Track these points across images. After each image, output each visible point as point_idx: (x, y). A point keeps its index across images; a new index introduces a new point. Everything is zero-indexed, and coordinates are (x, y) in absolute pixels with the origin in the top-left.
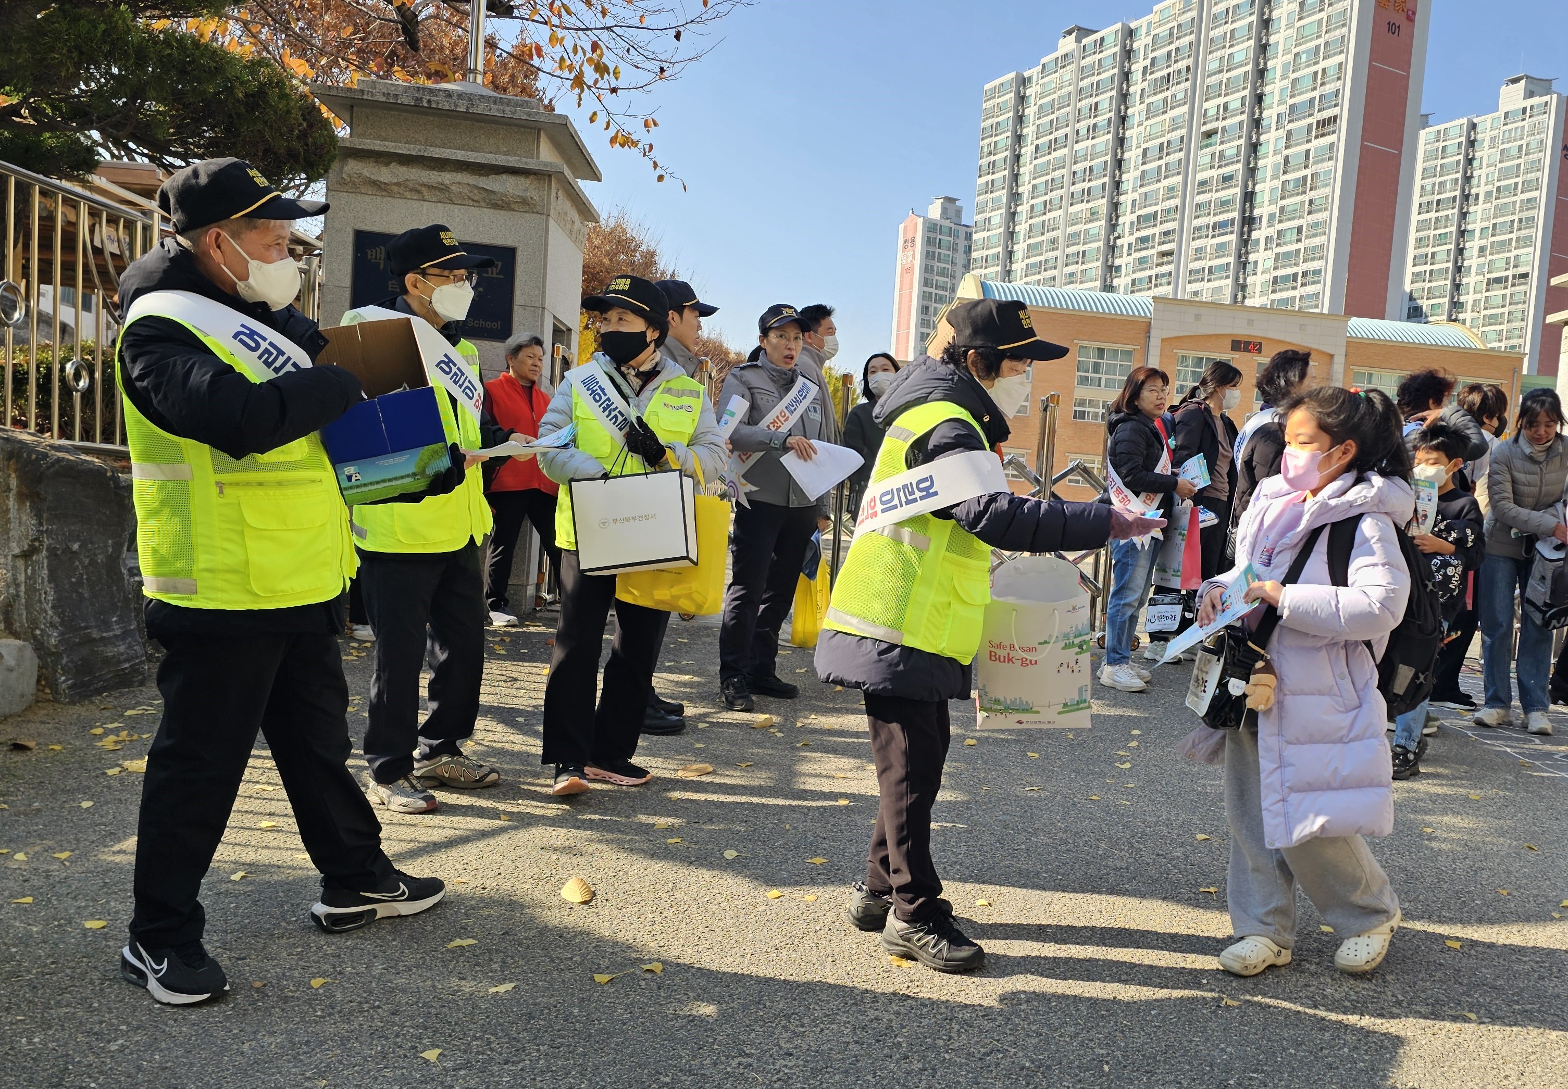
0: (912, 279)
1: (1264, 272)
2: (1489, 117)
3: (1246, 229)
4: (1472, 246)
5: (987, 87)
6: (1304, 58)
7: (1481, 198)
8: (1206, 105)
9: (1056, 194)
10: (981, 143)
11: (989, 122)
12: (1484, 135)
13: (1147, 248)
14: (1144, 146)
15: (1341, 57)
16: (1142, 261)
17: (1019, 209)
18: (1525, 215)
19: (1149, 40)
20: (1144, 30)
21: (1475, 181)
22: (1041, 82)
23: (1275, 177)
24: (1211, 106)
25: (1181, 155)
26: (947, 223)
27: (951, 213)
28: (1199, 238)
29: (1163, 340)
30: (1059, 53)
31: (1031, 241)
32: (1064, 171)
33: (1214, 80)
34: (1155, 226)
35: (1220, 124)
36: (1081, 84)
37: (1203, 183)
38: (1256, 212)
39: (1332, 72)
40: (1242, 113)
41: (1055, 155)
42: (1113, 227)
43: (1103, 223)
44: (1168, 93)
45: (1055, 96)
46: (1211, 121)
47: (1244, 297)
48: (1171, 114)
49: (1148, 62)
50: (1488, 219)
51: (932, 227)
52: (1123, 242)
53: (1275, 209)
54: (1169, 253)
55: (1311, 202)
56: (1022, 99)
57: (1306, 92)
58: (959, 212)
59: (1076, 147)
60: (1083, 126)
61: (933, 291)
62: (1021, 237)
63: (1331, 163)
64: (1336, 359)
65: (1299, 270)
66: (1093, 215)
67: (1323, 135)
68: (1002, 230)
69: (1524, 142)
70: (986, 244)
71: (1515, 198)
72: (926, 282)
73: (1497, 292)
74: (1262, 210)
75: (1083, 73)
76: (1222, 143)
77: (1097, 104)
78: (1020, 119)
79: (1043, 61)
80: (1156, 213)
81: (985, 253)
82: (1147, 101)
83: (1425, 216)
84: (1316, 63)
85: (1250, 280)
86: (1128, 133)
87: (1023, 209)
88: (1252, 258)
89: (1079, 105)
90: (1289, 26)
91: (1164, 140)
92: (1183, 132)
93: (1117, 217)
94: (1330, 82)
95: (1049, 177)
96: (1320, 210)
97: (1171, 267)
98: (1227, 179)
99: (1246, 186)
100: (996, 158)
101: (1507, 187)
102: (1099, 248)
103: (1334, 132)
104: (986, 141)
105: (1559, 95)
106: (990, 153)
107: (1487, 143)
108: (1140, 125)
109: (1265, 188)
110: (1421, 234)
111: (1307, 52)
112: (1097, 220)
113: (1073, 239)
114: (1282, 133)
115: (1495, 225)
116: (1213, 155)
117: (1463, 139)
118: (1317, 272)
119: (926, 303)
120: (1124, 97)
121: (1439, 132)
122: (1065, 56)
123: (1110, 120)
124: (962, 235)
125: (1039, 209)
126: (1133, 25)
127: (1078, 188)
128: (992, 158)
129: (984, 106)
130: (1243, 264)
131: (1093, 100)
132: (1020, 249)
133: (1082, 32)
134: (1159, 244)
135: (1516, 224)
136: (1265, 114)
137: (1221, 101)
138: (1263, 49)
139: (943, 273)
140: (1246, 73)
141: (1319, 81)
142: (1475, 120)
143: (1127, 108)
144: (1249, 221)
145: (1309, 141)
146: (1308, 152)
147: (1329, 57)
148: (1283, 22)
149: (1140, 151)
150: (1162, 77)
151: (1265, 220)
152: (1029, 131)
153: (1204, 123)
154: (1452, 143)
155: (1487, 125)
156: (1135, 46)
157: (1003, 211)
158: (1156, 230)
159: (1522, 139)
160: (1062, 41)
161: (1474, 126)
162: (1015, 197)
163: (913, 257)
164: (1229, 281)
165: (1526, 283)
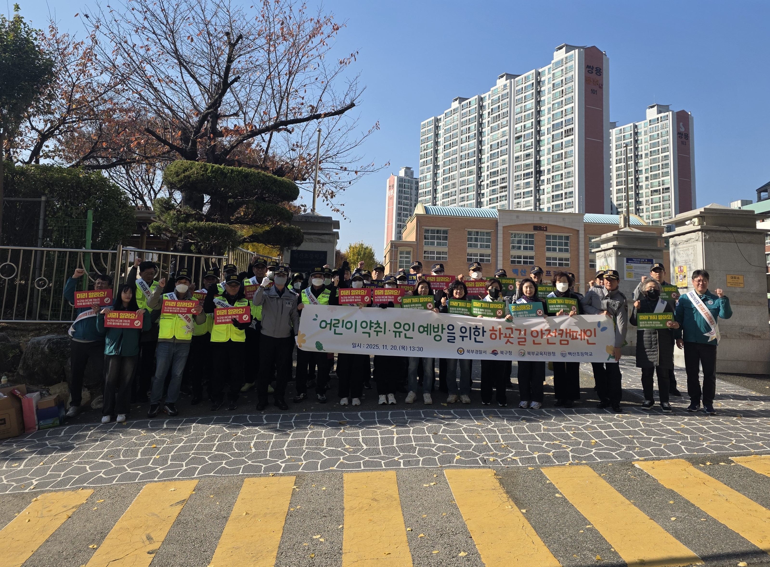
0: (393, 202)
1: (548, 193)
2: (643, 122)
3: (538, 176)
4: (642, 177)
5: (422, 123)
6: (556, 105)
7: (644, 156)
8: (516, 126)
9: (454, 165)
10: (421, 146)
11: (424, 137)
12: (641, 130)
13: (495, 185)
14: (491, 144)
15: (572, 105)
16: (494, 191)
17: (438, 172)
18: (664, 162)
19: (490, 101)
20: (487, 98)
21: (640, 149)
22: (445, 120)
23: (549, 154)
24: (518, 126)
25: (507, 146)
26: (407, 178)
27: (409, 174)
28: (518, 180)
29: (503, 227)
30: (452, 109)
31: (445, 184)
32: (457, 155)
33: (519, 116)
34: (498, 176)
35: (523, 133)
36: (462, 120)
37: (517, 158)
38: (542, 169)
39: (569, 111)
40: (532, 128)
41: (452, 149)
42: (479, 177)
43: (475, 176)
44: (500, 122)
45: (451, 125)
46: (519, 132)
47: (540, 204)
48: (501, 130)
49: (490, 110)
50: (648, 165)
51: (401, 180)
52: (485, 183)
53: (550, 167)
54: (505, 187)
55: (565, 163)
56: (437, 127)
57: (559, 119)
58: (412, 173)
59: (462, 145)
60: (464, 137)
61: (403, 206)
62: (440, 183)
63: (573, 147)
64: (580, 232)
65: (563, 192)
66: (470, 173)
67: (568, 136)
68: (431, 180)
69: (659, 132)
70: (425, 187)
71: (659, 156)
72: (399, 203)
73: (656, 197)
74: (544, 167)
75: (463, 116)
76: (524, 141)
77: (469, 128)
78: (437, 135)
79: (445, 112)
80: (498, 170)
81: (424, 190)
82: (491, 125)
83: (619, 165)
84: (562, 107)
85: (542, 197)
86: (483, 139)
87: (440, 171)
88: (542, 187)
89: (462, 129)
90: (549, 93)
91: (499, 141)
92: (507, 137)
93: (481, 173)
94: (568, 115)
95: (450, 158)
96: (570, 167)
97: (506, 193)
98: (528, 155)
99: (536, 158)
100: (428, 151)
101: (654, 151)
102: (474, 186)
103: (572, 134)
104: (423, 145)
105: (673, 112)
106: (425, 150)
107: (643, 133)
108: (488, 135)
109: (544, 159)
110: (618, 173)
111: (558, 103)
112: (472, 174)
113: (463, 183)
114: (550, 136)
115: (651, 167)
116: (521, 146)
117: (632, 132)
118: (571, 193)
119: (399, 212)
120: (480, 125)
121: (621, 129)
122: (454, 110)
123: (475, 134)
124: (414, 182)
125: (447, 171)
126: (483, 96)
127: (463, 162)
128: (426, 152)
129: (421, 131)
130: (538, 190)
131: (468, 126)
132: (439, 188)
133: (462, 100)
134: (500, 184)
135: (661, 166)
136: (542, 128)
137: (523, 124)
138: (538, 103)
139: (406, 198)
140: (532, 113)
141: (564, 114)
142: (636, 124)
143: (482, 129)
144: (539, 173)
145: (562, 139)
146: (562, 143)
147: (568, 104)
148: (546, 92)
149: (489, 146)
150: (496, 116)
151: (546, 172)
152: (441, 140)
153: (516, 133)
154: (627, 134)
155: (642, 126)
156: (484, 104)
157: (431, 173)
158: (499, 178)
159: (658, 131)
160: (453, 104)
161: (636, 127)
162: (436, 167)
163: (393, 192)
164: (532, 198)
165: (669, 192)
